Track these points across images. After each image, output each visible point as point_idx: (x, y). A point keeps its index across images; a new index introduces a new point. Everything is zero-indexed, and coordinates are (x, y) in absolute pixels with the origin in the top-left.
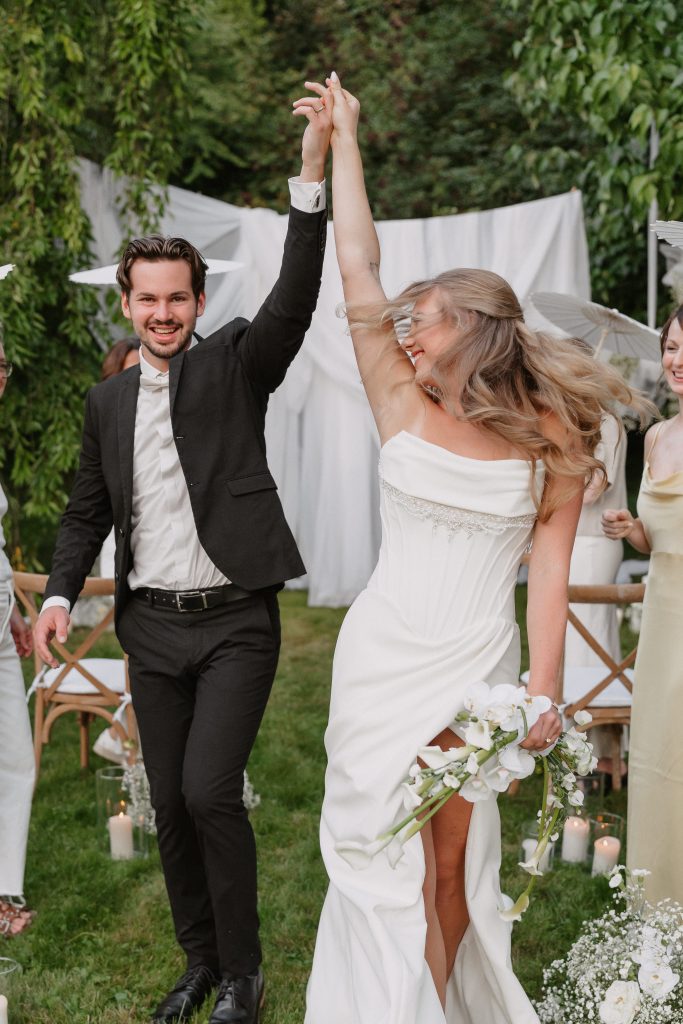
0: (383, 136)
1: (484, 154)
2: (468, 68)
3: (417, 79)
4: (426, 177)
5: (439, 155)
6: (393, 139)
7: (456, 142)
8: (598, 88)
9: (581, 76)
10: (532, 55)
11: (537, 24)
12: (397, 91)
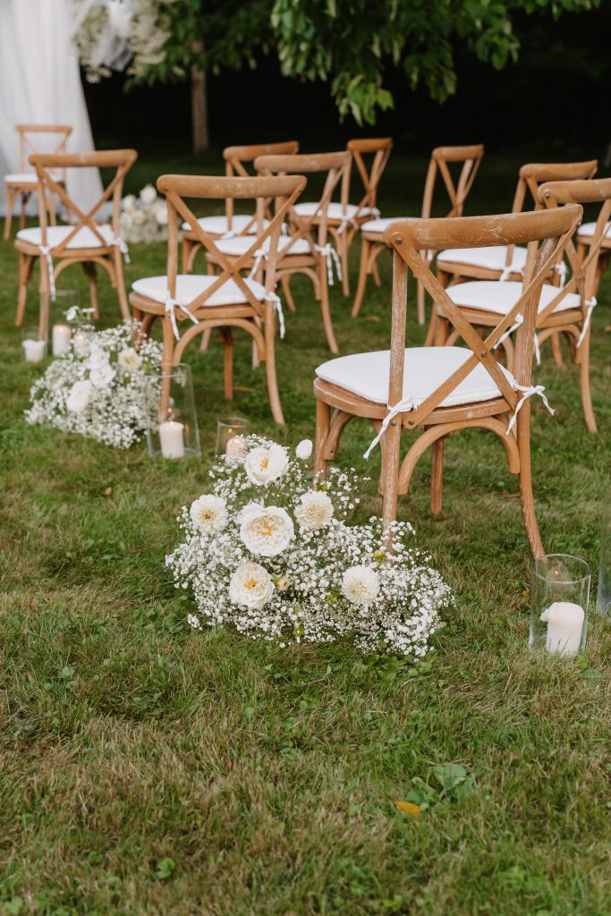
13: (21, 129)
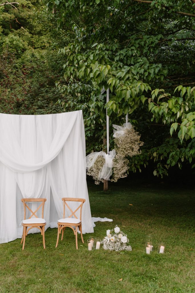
0: (21, 100)
1: (47, 106)
2: (42, 86)
3: (30, 87)
4: (32, 111)
5: (35, 106)
6: (23, 101)
7: (39, 103)
8: (95, 73)
9: (89, 70)
10: (68, 69)
11: (70, 60)
12: (24, 89)
13: (64, 200)
